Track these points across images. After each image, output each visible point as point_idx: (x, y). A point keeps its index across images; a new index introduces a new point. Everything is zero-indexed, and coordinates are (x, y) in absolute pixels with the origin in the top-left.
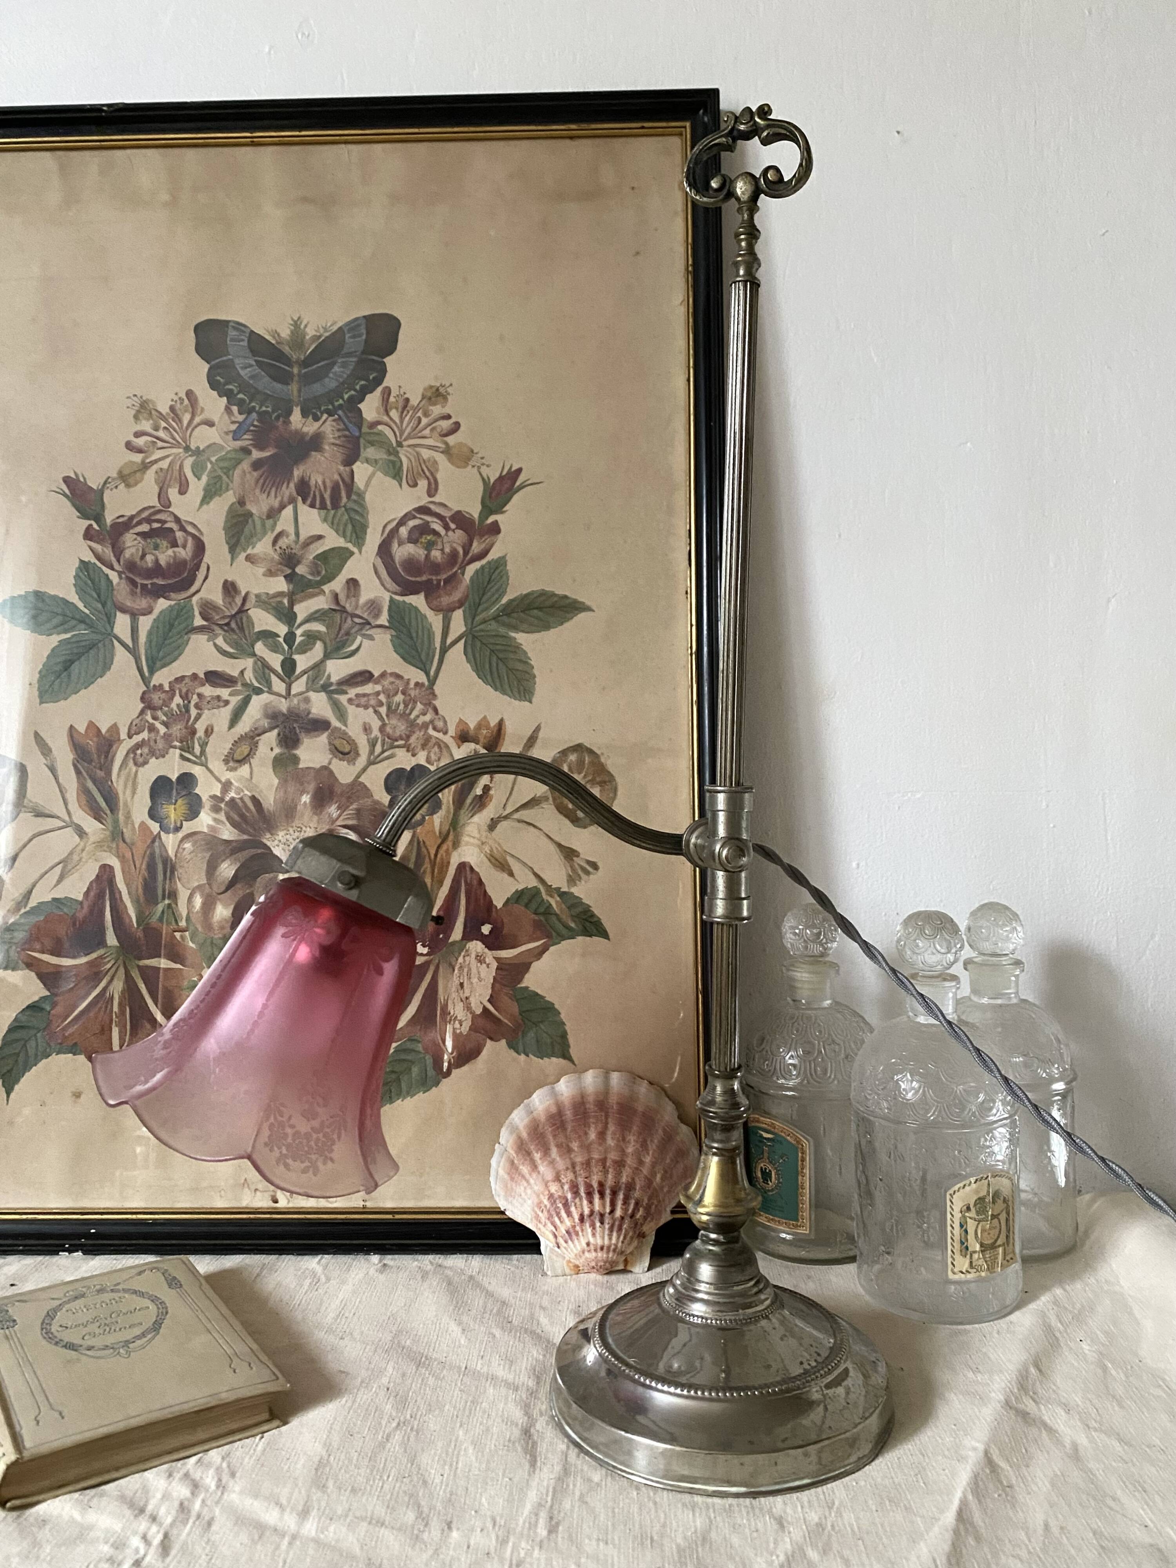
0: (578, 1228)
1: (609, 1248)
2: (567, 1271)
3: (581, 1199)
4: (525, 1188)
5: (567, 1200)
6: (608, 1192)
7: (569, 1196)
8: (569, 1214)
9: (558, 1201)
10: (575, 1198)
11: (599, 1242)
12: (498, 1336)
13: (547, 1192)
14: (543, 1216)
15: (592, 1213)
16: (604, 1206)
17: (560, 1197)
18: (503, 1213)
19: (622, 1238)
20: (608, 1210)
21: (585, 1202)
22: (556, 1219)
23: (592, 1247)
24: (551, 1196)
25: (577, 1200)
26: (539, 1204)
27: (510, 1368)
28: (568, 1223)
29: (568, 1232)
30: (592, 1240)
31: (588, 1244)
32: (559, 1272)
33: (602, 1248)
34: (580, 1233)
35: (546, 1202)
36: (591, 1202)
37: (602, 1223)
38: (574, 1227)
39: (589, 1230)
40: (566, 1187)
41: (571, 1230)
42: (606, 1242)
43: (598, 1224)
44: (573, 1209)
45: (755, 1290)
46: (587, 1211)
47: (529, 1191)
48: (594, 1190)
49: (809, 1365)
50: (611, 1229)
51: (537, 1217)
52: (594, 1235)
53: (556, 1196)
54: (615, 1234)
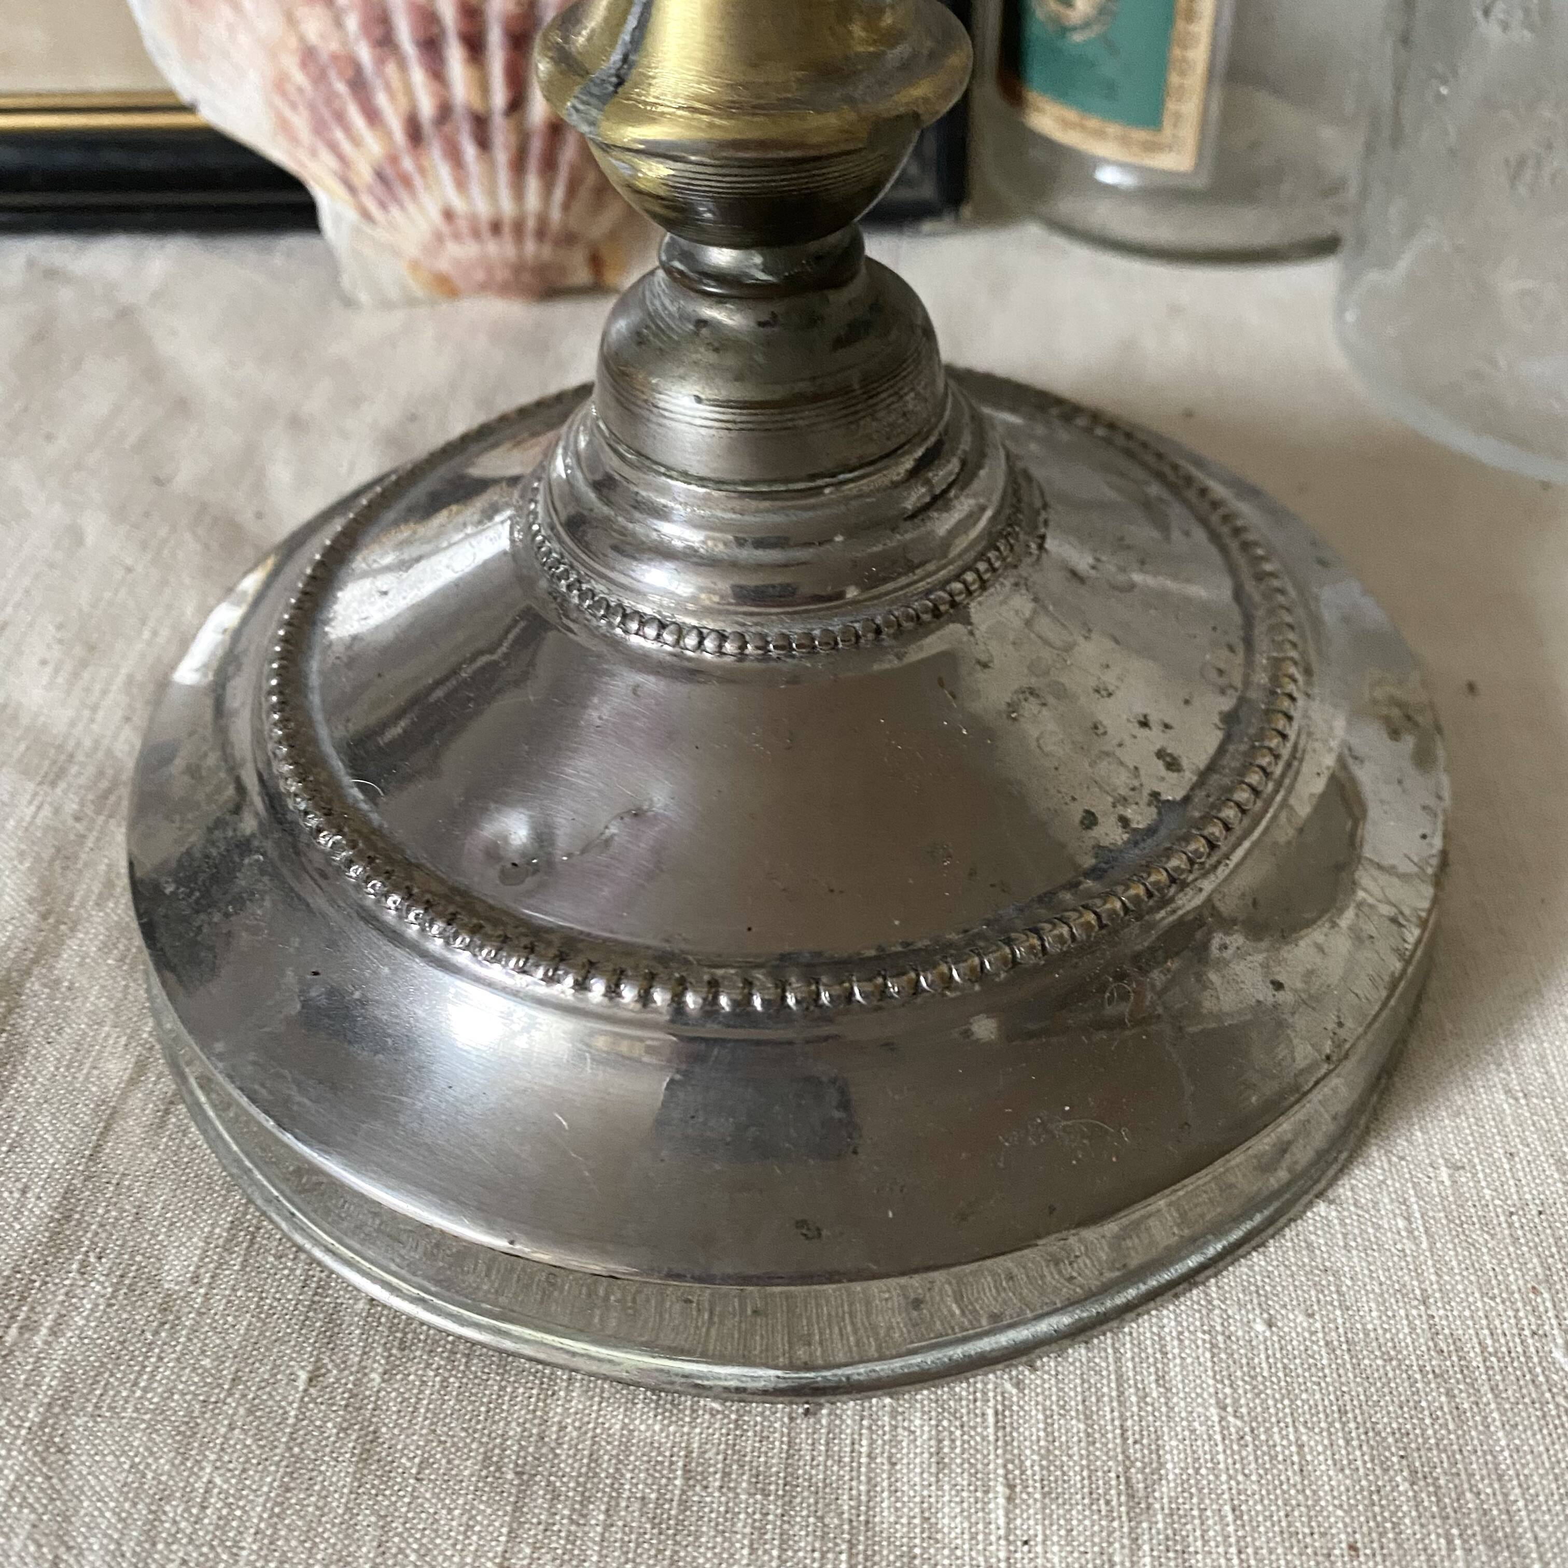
0: (407, 164)
1: (518, 228)
2: (418, 291)
3: (403, 66)
4: (231, 28)
5: (358, 69)
6: (495, 39)
7: (365, 54)
8: (372, 115)
9: (333, 75)
10: (380, 62)
11: (483, 208)
12: (90, 540)
13: (293, 42)
14: (301, 122)
15: (445, 112)
16: (484, 87)
17: (335, 58)
18: (188, 109)
19: (559, 193)
20: (499, 97)
21: (418, 76)
22: (339, 135)
23: (463, 225)
24: (308, 55)
25: (391, 69)
26: (280, 84)
27: (76, 675)
28: (374, 146)
29: (380, 176)
30: (458, 204)
31: (449, 215)
32: (393, 293)
33: (496, 228)
34: (418, 181)
35: (299, 77)
36: (437, 72)
37: (483, 142)
38: (394, 159)
39: (444, 171)
40: (352, 23)
41: (389, 172)
42: (507, 206)
43: (470, 150)
44: (382, 100)
45: (915, 496)
46: (427, 108)
47: (243, 38)
48: (443, 32)
49: (1124, 822)
50: (519, 165)
51: (284, 127)
52: (461, 184)
53: (324, 56)
54: (533, 184)
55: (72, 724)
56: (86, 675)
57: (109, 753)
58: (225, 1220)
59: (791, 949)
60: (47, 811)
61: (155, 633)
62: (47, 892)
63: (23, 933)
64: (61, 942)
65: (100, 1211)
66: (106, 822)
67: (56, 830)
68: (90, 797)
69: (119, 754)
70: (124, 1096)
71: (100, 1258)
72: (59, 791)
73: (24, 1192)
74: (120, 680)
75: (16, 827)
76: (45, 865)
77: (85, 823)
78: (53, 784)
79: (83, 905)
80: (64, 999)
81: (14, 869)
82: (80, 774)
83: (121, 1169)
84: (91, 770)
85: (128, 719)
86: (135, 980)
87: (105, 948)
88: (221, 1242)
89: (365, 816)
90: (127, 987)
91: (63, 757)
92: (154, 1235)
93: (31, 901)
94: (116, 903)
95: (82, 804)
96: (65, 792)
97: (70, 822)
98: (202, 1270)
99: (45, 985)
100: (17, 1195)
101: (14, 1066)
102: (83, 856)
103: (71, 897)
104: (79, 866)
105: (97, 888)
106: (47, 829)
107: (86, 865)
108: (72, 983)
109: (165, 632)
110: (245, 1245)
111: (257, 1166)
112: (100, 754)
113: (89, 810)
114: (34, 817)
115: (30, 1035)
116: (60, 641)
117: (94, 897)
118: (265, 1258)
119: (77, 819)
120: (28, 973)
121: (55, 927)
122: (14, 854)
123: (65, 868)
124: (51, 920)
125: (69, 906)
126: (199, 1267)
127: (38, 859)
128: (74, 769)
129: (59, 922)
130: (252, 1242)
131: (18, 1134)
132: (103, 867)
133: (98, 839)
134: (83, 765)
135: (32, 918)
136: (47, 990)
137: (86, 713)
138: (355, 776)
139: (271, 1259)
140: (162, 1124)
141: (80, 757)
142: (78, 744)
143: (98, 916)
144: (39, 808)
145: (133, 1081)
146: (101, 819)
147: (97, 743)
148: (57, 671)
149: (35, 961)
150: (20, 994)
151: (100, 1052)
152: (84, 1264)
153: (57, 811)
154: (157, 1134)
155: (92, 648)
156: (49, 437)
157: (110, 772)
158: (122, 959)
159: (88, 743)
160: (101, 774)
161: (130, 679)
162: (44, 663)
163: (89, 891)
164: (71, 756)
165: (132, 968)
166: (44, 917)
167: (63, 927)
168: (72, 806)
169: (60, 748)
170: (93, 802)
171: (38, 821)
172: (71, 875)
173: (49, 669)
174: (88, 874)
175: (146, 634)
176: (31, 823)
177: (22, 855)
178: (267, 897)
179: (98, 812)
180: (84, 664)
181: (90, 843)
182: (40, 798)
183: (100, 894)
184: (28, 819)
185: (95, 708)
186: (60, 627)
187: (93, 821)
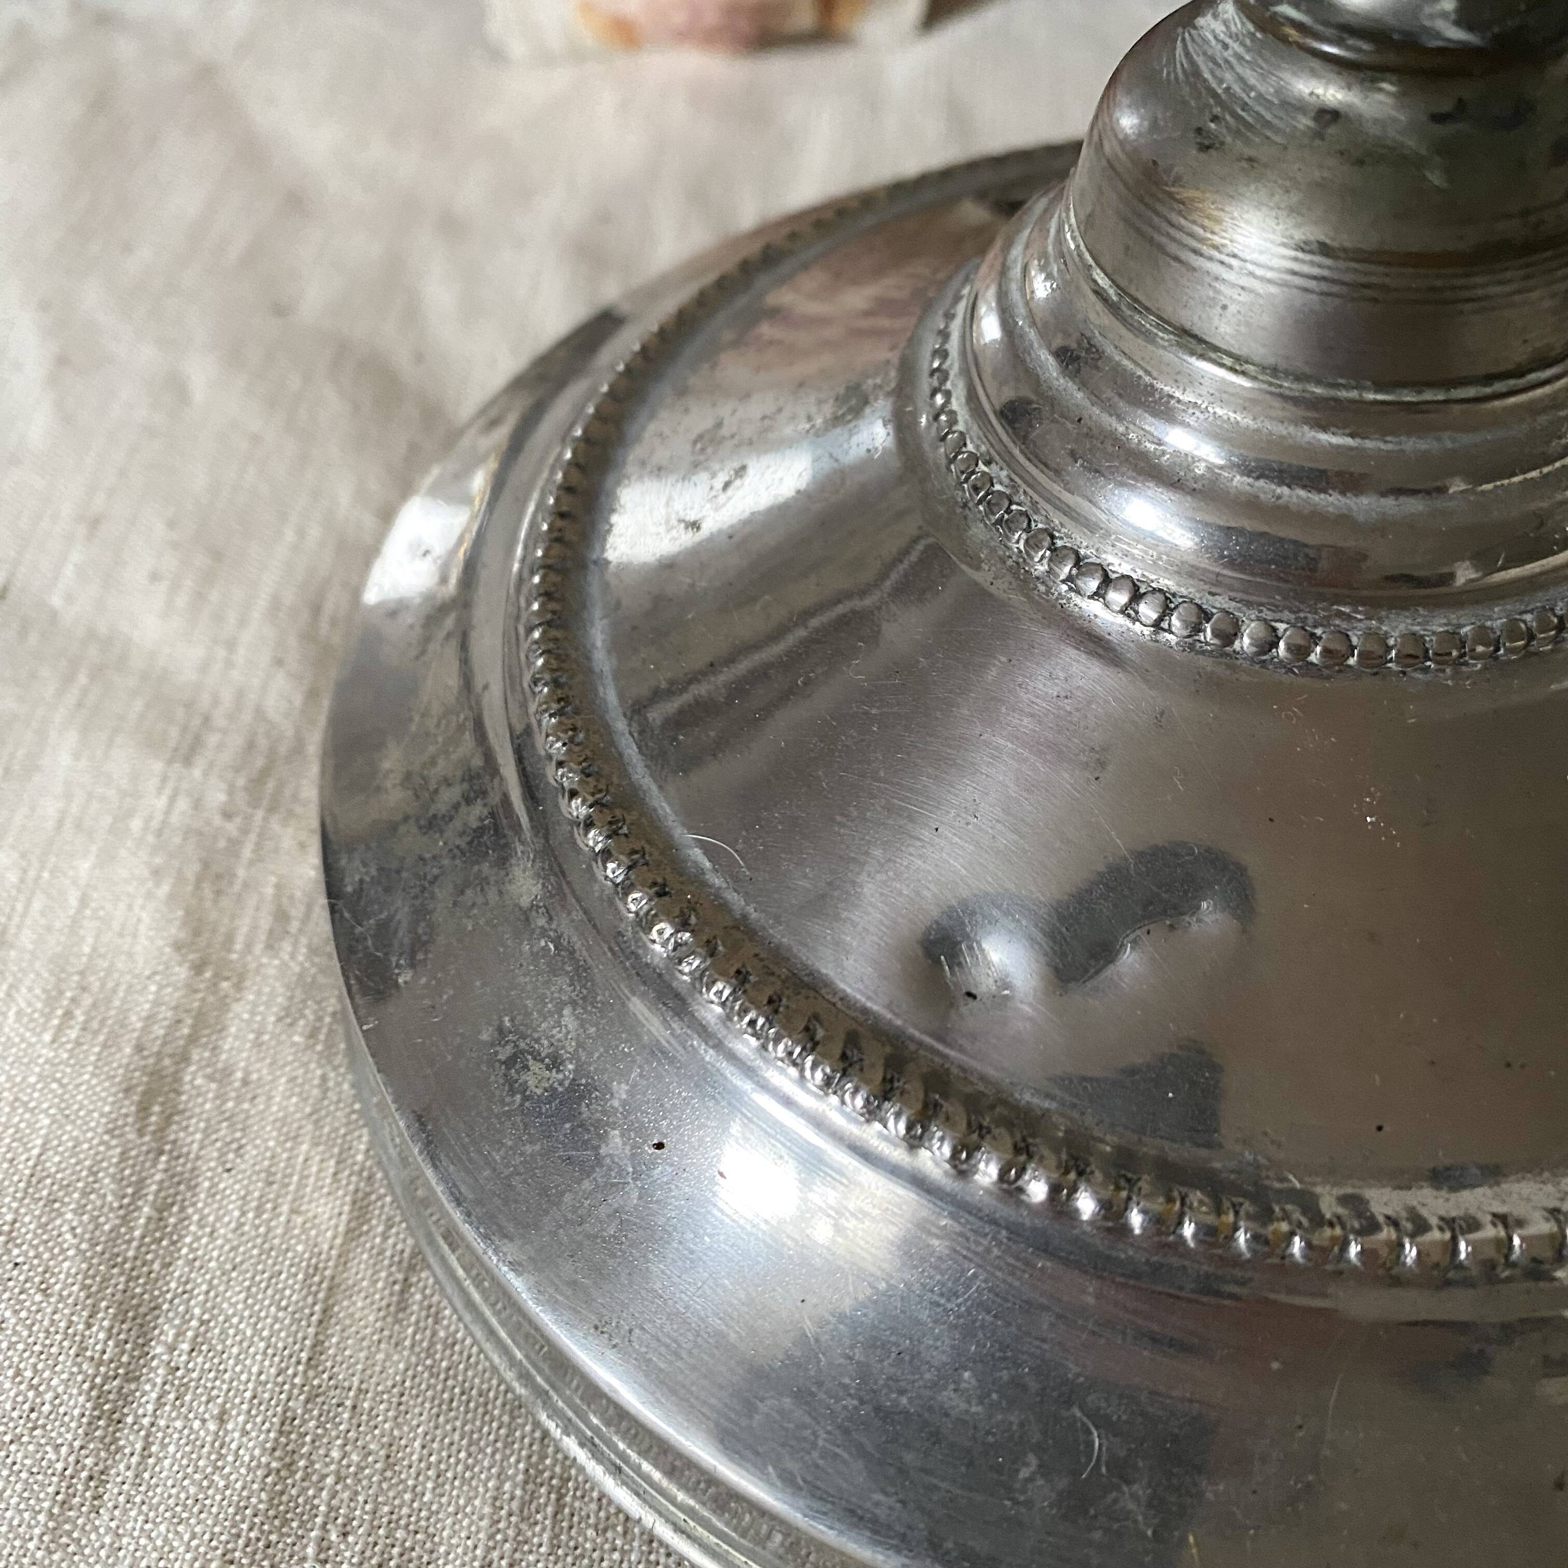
12: (198, 395)
55: (204, 668)
56: (214, 596)
57: (260, 713)
58: (517, 1469)
59: (1447, 1162)
60: (183, 804)
61: (301, 533)
62: (197, 933)
63: (172, 995)
64: (224, 1005)
65: (335, 1454)
66: (265, 819)
67: (200, 833)
68: (241, 782)
69: (272, 715)
70: (343, 1259)
71: (345, 1535)
72: (197, 773)
73: (222, 1418)
74: (262, 603)
75: (146, 829)
76: (189, 888)
77: (238, 820)
78: (188, 761)
79: (249, 946)
80: (239, 1100)
81: (149, 895)
82: (220, 747)
83: (356, 1381)
84: (236, 741)
85: (279, 662)
86: (335, 1068)
87: (288, 1017)
88: (515, 1505)
89: (717, 896)
90: (324, 1078)
91: (196, 721)
92: (417, 1495)
93: (178, 946)
94: (295, 945)
95: (231, 792)
96: (206, 774)
97: (217, 820)
98: (495, 1554)
99: (210, 1078)
100: (212, 1426)
101: (182, 1209)
102: (241, 873)
103: (229, 939)
104: (237, 888)
105: (266, 922)
106: (188, 833)
107: (246, 885)
108: (247, 1073)
109: (315, 532)
110: (550, 1510)
111: (553, 1387)
112: (247, 717)
113: (241, 798)
114: (168, 812)
115: (198, 1158)
116: (175, 546)
117: (263, 937)
118: (581, 1532)
119: (227, 815)
120: (184, 1058)
121: (214, 986)
122: (146, 873)
123: (218, 893)
124: (208, 975)
125: (229, 951)
126: (489, 1550)
127: (180, 879)
128: (213, 739)
129: (218, 977)
130: (560, 1506)
131: (202, 1323)
132: (269, 891)
133: (258, 846)
134: (225, 732)
135: (182, 973)
136: (213, 1086)
137: (221, 653)
138: (692, 829)
139: (590, 1533)
140: (402, 1306)
141: (220, 721)
142: (216, 701)
143: (271, 966)
144: (173, 799)
145: (353, 1234)
146: (260, 814)
147: (240, 695)
148: (175, 587)
149: (192, 1039)
150: (179, 1093)
151: (301, 1186)
152: (323, 1545)
153: (197, 805)
154: (397, 1321)
155: (217, 555)
156: (128, 248)
157: (263, 743)
158: (313, 1034)
159: (227, 697)
160: (251, 746)
161: (275, 605)
162: (155, 577)
163: (255, 928)
164: (207, 719)
165: (330, 1045)
166: (198, 968)
167: (225, 985)
168: (217, 797)
169: (189, 705)
170: (246, 789)
171: (175, 819)
172: (225, 902)
173: (163, 587)
174: (252, 901)
175: (290, 535)
176: (164, 823)
177: (156, 873)
178: (567, 1012)
179: (254, 803)
180: (208, 578)
181: (247, 852)
182: (170, 785)
183: (271, 932)
184: (159, 817)
185: (231, 645)
186: (171, 524)
187: (248, 818)
